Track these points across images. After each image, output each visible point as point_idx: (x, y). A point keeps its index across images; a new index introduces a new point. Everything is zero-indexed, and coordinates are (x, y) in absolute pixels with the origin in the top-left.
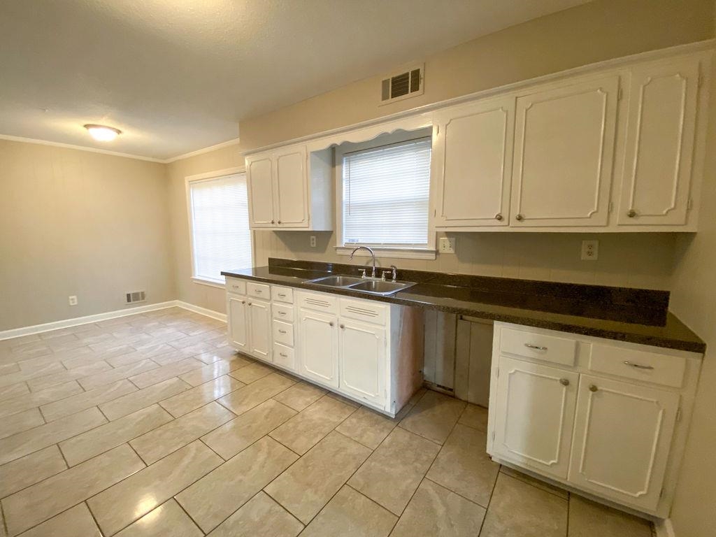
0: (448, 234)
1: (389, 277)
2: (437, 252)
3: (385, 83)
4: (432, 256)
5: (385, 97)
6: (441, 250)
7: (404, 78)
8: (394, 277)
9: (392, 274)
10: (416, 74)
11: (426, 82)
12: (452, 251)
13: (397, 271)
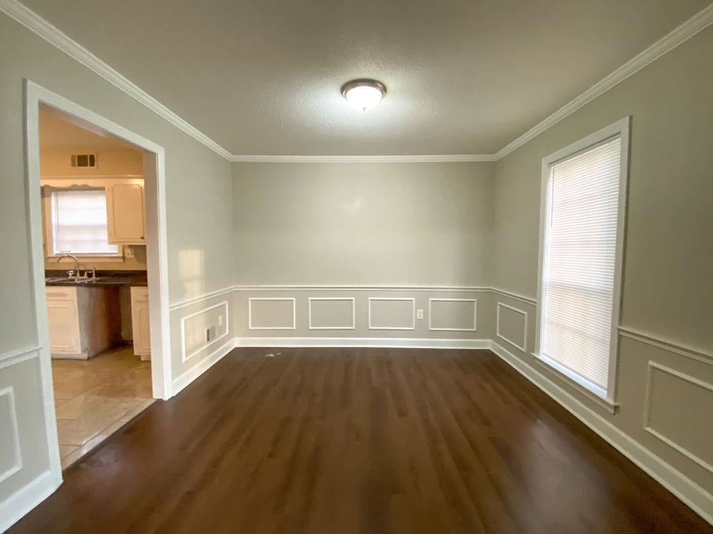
0: (130, 247)
1: (90, 275)
2: (124, 258)
3: (73, 157)
4: (122, 261)
5: (73, 165)
6: (126, 256)
7: (85, 157)
8: (94, 275)
9: (92, 274)
10: (92, 157)
11: (99, 162)
12: (132, 256)
13: (95, 271)
